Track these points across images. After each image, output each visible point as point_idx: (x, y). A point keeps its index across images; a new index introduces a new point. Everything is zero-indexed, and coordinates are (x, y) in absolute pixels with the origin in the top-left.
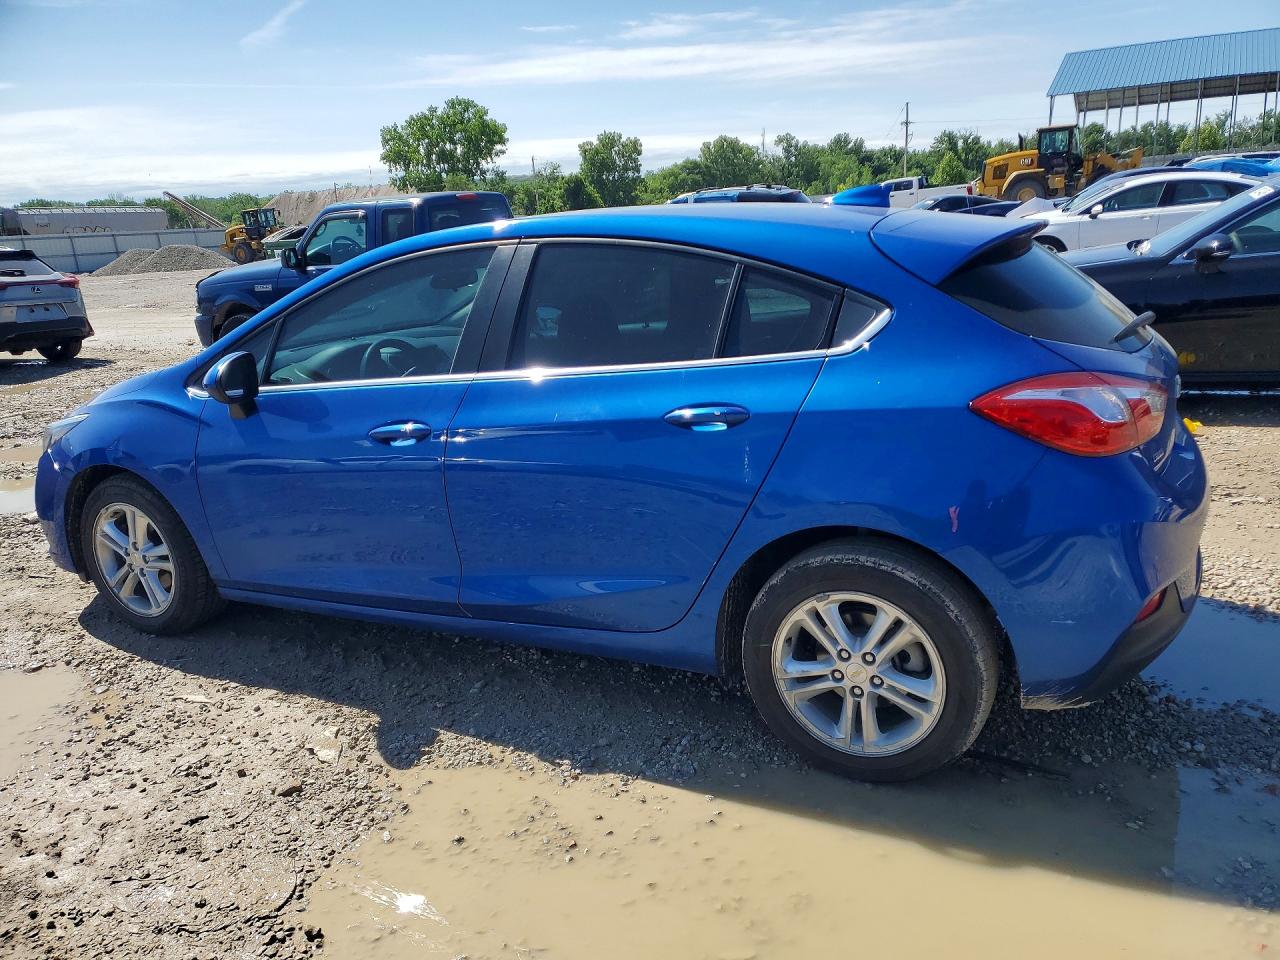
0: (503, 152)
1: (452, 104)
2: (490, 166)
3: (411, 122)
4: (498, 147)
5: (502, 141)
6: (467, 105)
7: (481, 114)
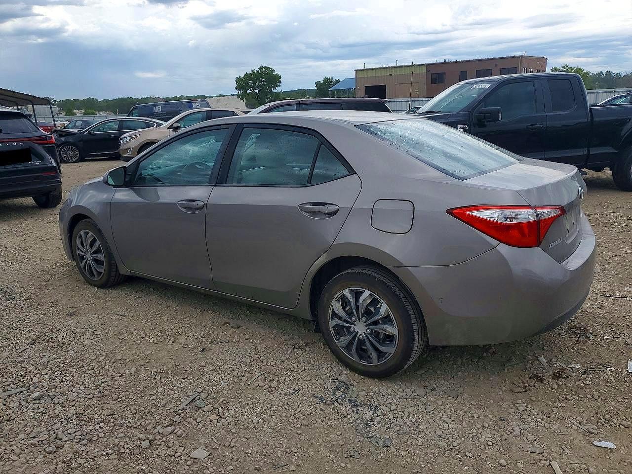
0: (280, 86)
1: (261, 68)
2: (275, 91)
3: (246, 75)
4: (279, 84)
5: (280, 82)
6: (267, 68)
7: (273, 71)
